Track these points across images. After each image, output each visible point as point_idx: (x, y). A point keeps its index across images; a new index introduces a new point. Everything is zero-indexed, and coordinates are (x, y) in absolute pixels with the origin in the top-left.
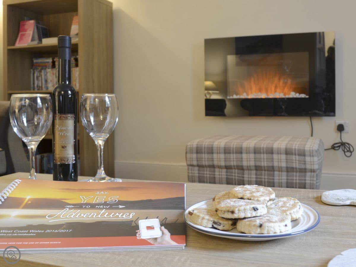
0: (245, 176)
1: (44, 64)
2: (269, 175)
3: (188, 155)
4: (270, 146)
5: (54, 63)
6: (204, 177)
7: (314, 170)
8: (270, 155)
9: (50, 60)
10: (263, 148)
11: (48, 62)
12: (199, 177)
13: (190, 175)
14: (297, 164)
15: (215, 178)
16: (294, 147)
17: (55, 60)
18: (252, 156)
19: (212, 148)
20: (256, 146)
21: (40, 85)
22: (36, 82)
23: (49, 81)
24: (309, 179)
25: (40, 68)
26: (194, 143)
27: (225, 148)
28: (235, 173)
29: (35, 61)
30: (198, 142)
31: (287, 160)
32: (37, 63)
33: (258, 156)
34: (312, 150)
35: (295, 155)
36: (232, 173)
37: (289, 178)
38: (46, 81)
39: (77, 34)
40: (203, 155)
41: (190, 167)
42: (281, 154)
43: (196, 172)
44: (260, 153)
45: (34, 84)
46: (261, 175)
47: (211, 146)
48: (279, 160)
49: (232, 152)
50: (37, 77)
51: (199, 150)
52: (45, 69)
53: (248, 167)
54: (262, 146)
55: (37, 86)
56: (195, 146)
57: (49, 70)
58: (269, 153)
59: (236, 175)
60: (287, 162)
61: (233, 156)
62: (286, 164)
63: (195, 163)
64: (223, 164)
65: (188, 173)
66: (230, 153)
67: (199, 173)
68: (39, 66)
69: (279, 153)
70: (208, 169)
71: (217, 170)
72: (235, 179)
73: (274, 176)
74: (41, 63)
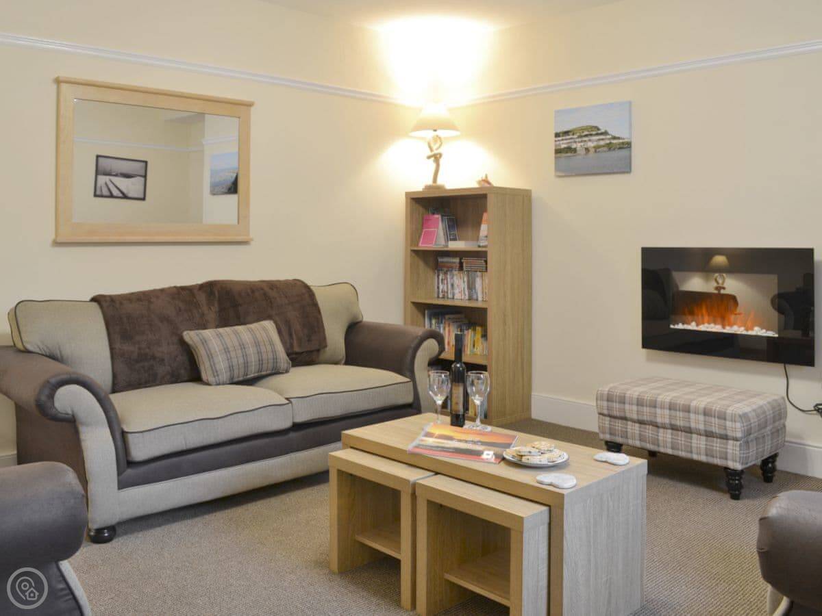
0: (660, 434)
1: (449, 265)
2: (686, 437)
3: (599, 402)
4: (687, 403)
5: (461, 264)
6: (615, 429)
7: (736, 438)
8: (687, 414)
9: (457, 260)
10: (680, 404)
11: (454, 263)
12: (610, 429)
13: (601, 424)
14: (717, 428)
15: (627, 432)
16: (714, 408)
17: (463, 261)
18: (667, 412)
19: (625, 397)
20: (672, 401)
21: (446, 290)
22: (441, 287)
23: (455, 286)
24: (732, 447)
25: (445, 269)
26: (606, 389)
27: (638, 399)
28: (649, 429)
29: (440, 260)
30: (611, 388)
31: (705, 421)
32: (443, 262)
33: (673, 413)
34: (735, 414)
35: (715, 417)
36: (646, 428)
37: (708, 443)
38: (452, 285)
39: (486, 237)
40: (615, 404)
41: (601, 416)
42: (698, 414)
43: (607, 422)
44: (676, 410)
45: (438, 288)
46: (678, 435)
47: (623, 395)
48: (697, 422)
49: (645, 404)
50: (442, 280)
51: (610, 399)
52: (452, 271)
53: (662, 424)
54: (678, 402)
55: (442, 292)
56: (606, 393)
57: (455, 273)
58: (686, 411)
59: (650, 432)
60: (705, 424)
61: (646, 410)
62: (705, 427)
63: (605, 412)
64: (635, 417)
65: (599, 422)
66: (642, 406)
67: (610, 424)
68: (444, 266)
69: (696, 412)
70: (620, 421)
71: (629, 423)
72: (649, 436)
73: (691, 439)
74: (447, 262)
